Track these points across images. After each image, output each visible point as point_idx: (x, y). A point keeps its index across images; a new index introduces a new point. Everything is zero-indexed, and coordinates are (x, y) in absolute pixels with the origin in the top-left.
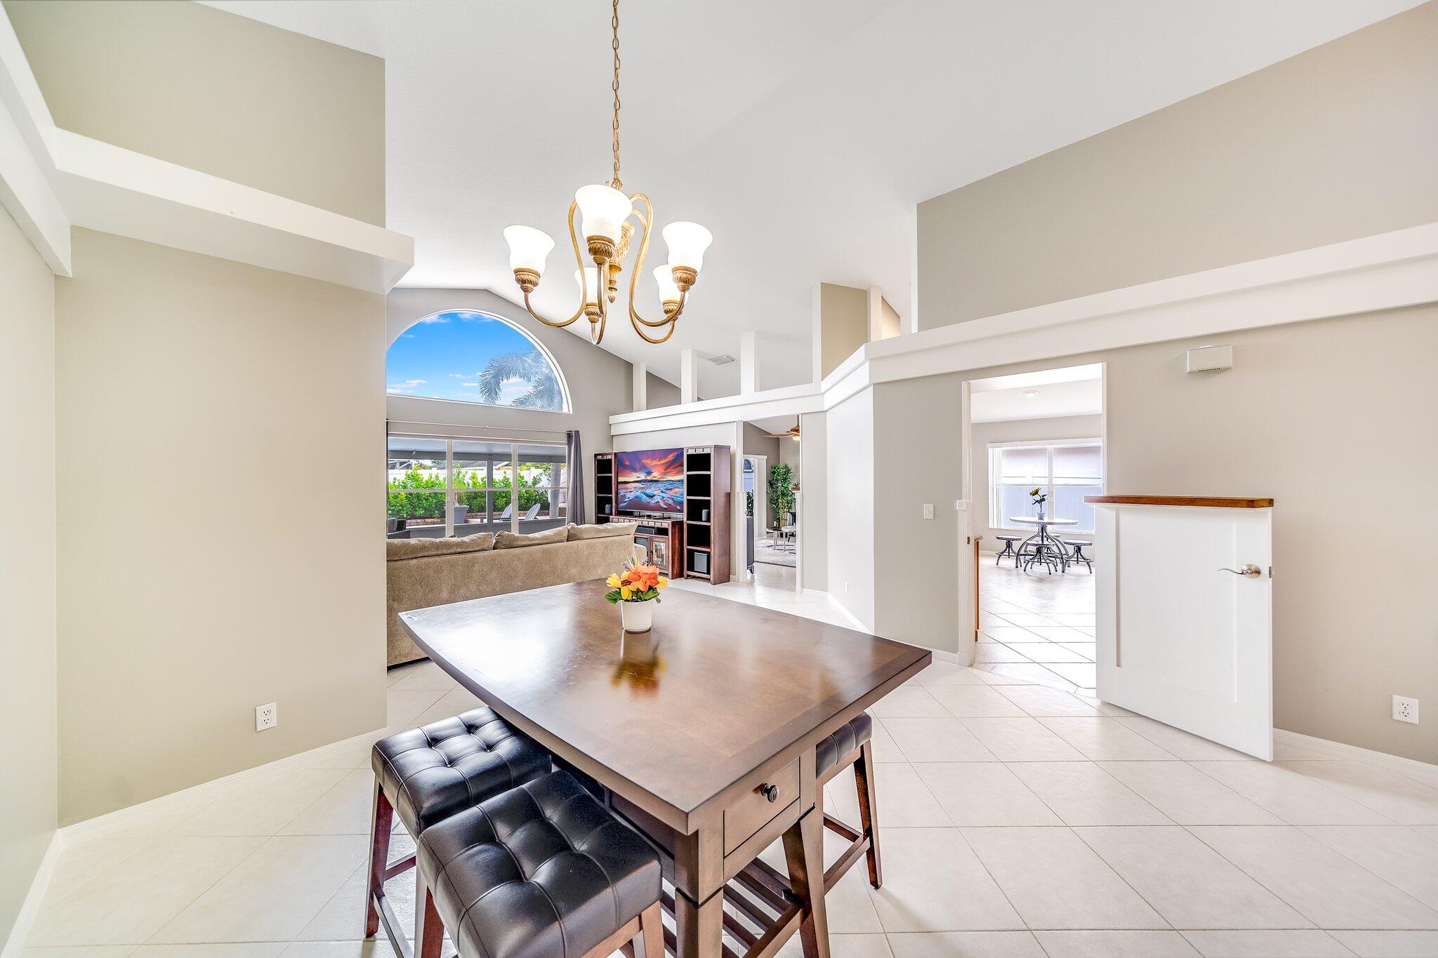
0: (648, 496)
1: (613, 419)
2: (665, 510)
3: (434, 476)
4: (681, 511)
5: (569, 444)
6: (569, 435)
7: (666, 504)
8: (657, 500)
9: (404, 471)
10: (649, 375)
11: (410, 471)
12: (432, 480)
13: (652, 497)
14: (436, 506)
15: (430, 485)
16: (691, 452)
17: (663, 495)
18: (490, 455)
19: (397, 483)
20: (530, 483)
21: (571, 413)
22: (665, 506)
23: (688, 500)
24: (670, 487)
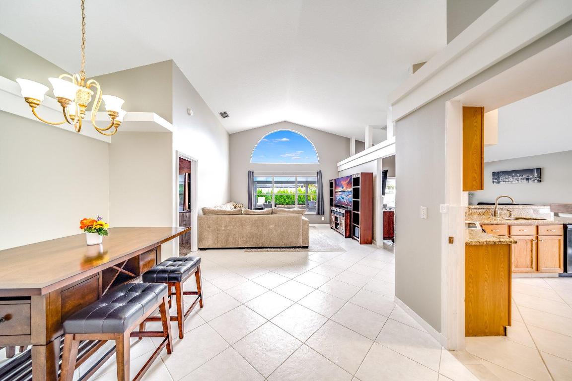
1: (339, 164)
4: (351, 206)
5: (318, 176)
6: (317, 173)
7: (347, 202)
10: (356, 141)
13: (343, 199)
16: (354, 177)
17: (346, 198)
21: (319, 163)
23: (353, 201)
24: (348, 194)
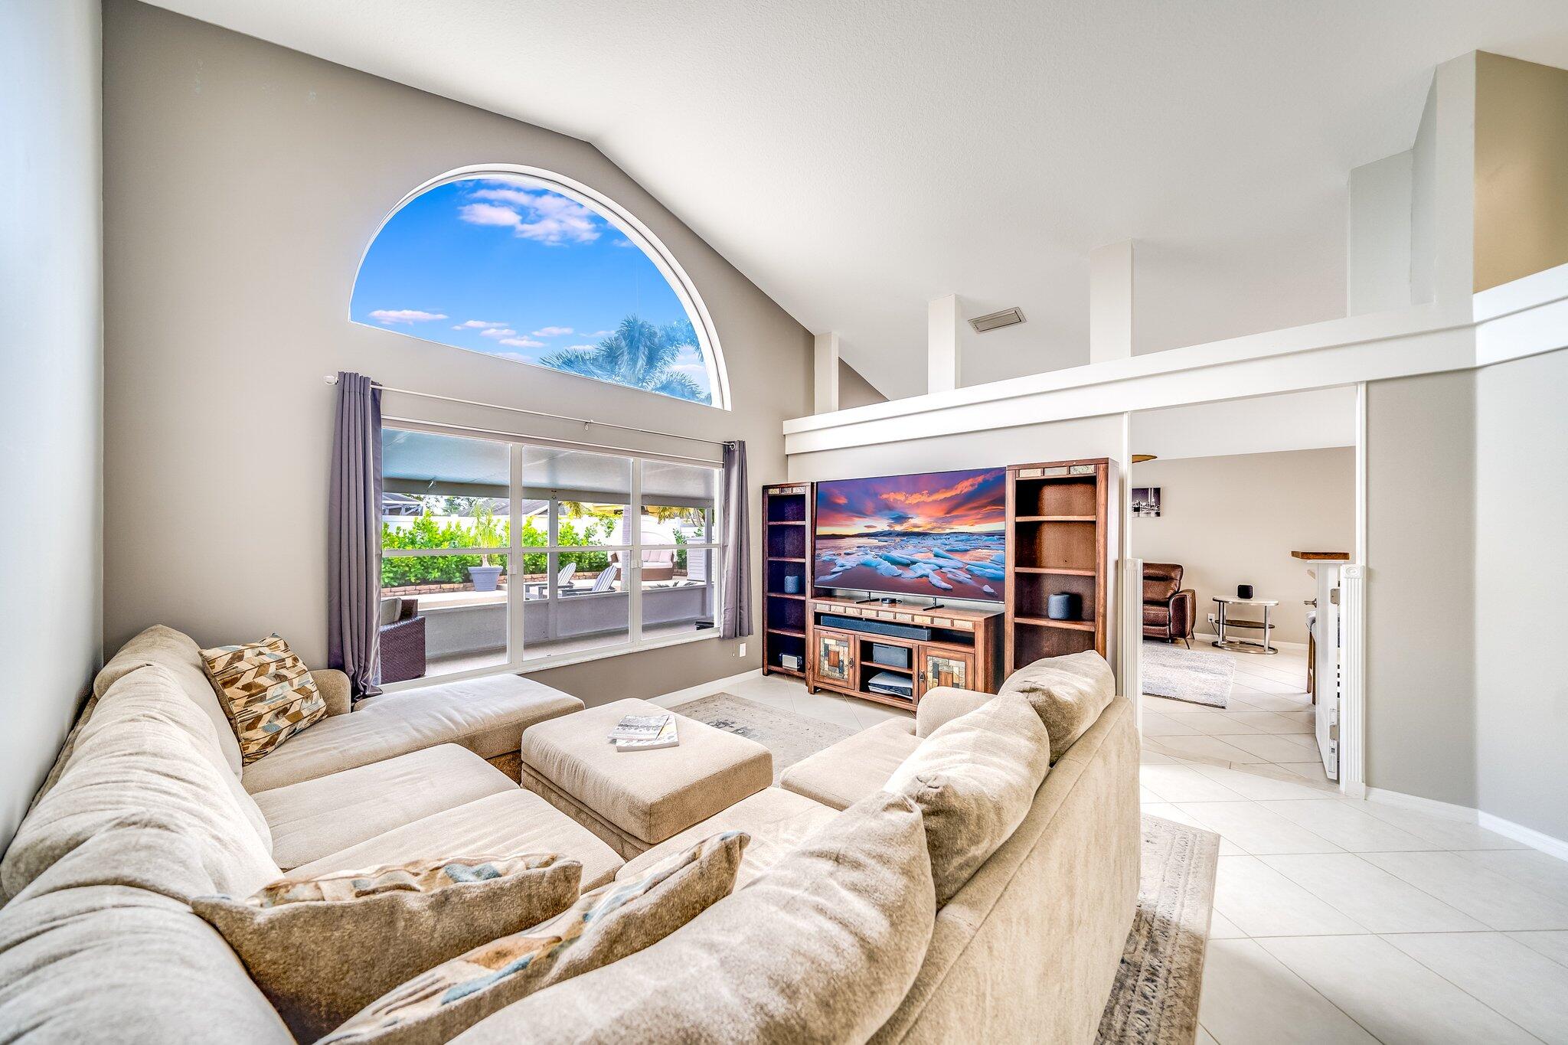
0: (894, 562)
1: (789, 426)
2: (945, 592)
3: (453, 526)
4: (998, 596)
5: (727, 466)
6: (728, 450)
7: (948, 581)
8: (920, 572)
9: (413, 518)
11: (420, 519)
12: (452, 530)
14: (457, 566)
15: (448, 537)
16: (1030, 473)
17: (941, 562)
18: (554, 490)
19: (401, 535)
20: (581, 536)
21: (728, 407)
22: (944, 585)
23: (1017, 575)
24: (961, 546)
